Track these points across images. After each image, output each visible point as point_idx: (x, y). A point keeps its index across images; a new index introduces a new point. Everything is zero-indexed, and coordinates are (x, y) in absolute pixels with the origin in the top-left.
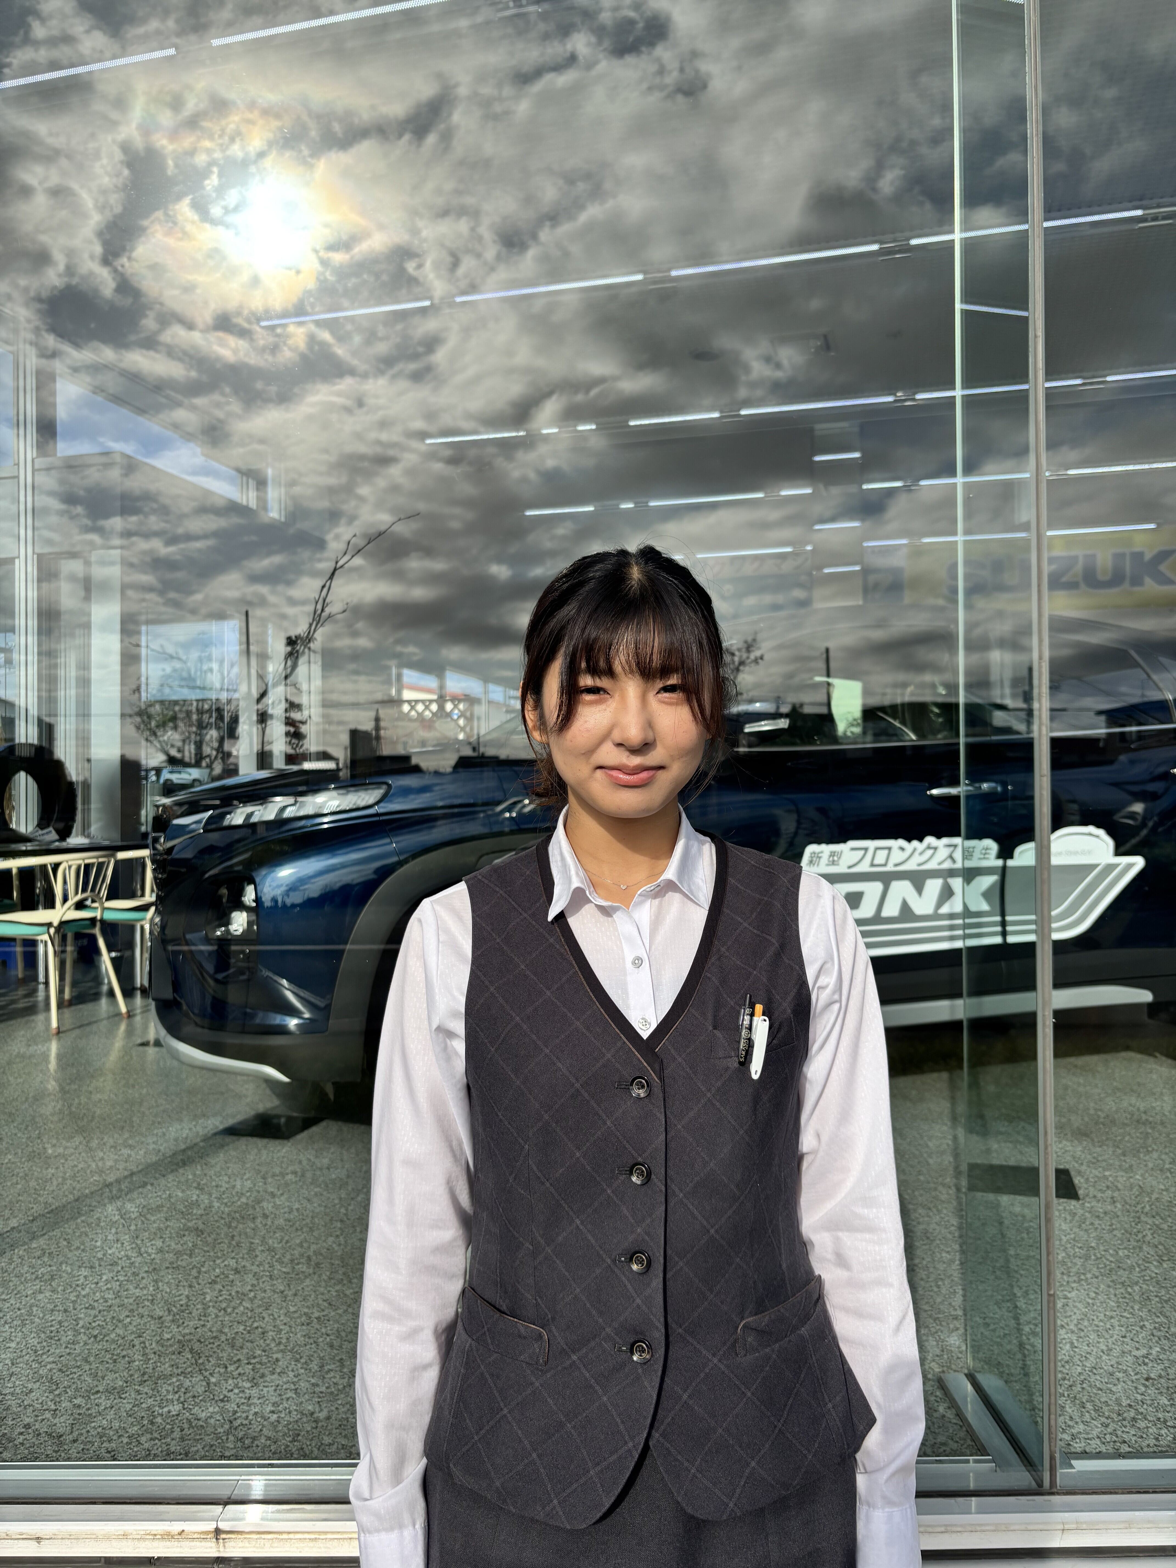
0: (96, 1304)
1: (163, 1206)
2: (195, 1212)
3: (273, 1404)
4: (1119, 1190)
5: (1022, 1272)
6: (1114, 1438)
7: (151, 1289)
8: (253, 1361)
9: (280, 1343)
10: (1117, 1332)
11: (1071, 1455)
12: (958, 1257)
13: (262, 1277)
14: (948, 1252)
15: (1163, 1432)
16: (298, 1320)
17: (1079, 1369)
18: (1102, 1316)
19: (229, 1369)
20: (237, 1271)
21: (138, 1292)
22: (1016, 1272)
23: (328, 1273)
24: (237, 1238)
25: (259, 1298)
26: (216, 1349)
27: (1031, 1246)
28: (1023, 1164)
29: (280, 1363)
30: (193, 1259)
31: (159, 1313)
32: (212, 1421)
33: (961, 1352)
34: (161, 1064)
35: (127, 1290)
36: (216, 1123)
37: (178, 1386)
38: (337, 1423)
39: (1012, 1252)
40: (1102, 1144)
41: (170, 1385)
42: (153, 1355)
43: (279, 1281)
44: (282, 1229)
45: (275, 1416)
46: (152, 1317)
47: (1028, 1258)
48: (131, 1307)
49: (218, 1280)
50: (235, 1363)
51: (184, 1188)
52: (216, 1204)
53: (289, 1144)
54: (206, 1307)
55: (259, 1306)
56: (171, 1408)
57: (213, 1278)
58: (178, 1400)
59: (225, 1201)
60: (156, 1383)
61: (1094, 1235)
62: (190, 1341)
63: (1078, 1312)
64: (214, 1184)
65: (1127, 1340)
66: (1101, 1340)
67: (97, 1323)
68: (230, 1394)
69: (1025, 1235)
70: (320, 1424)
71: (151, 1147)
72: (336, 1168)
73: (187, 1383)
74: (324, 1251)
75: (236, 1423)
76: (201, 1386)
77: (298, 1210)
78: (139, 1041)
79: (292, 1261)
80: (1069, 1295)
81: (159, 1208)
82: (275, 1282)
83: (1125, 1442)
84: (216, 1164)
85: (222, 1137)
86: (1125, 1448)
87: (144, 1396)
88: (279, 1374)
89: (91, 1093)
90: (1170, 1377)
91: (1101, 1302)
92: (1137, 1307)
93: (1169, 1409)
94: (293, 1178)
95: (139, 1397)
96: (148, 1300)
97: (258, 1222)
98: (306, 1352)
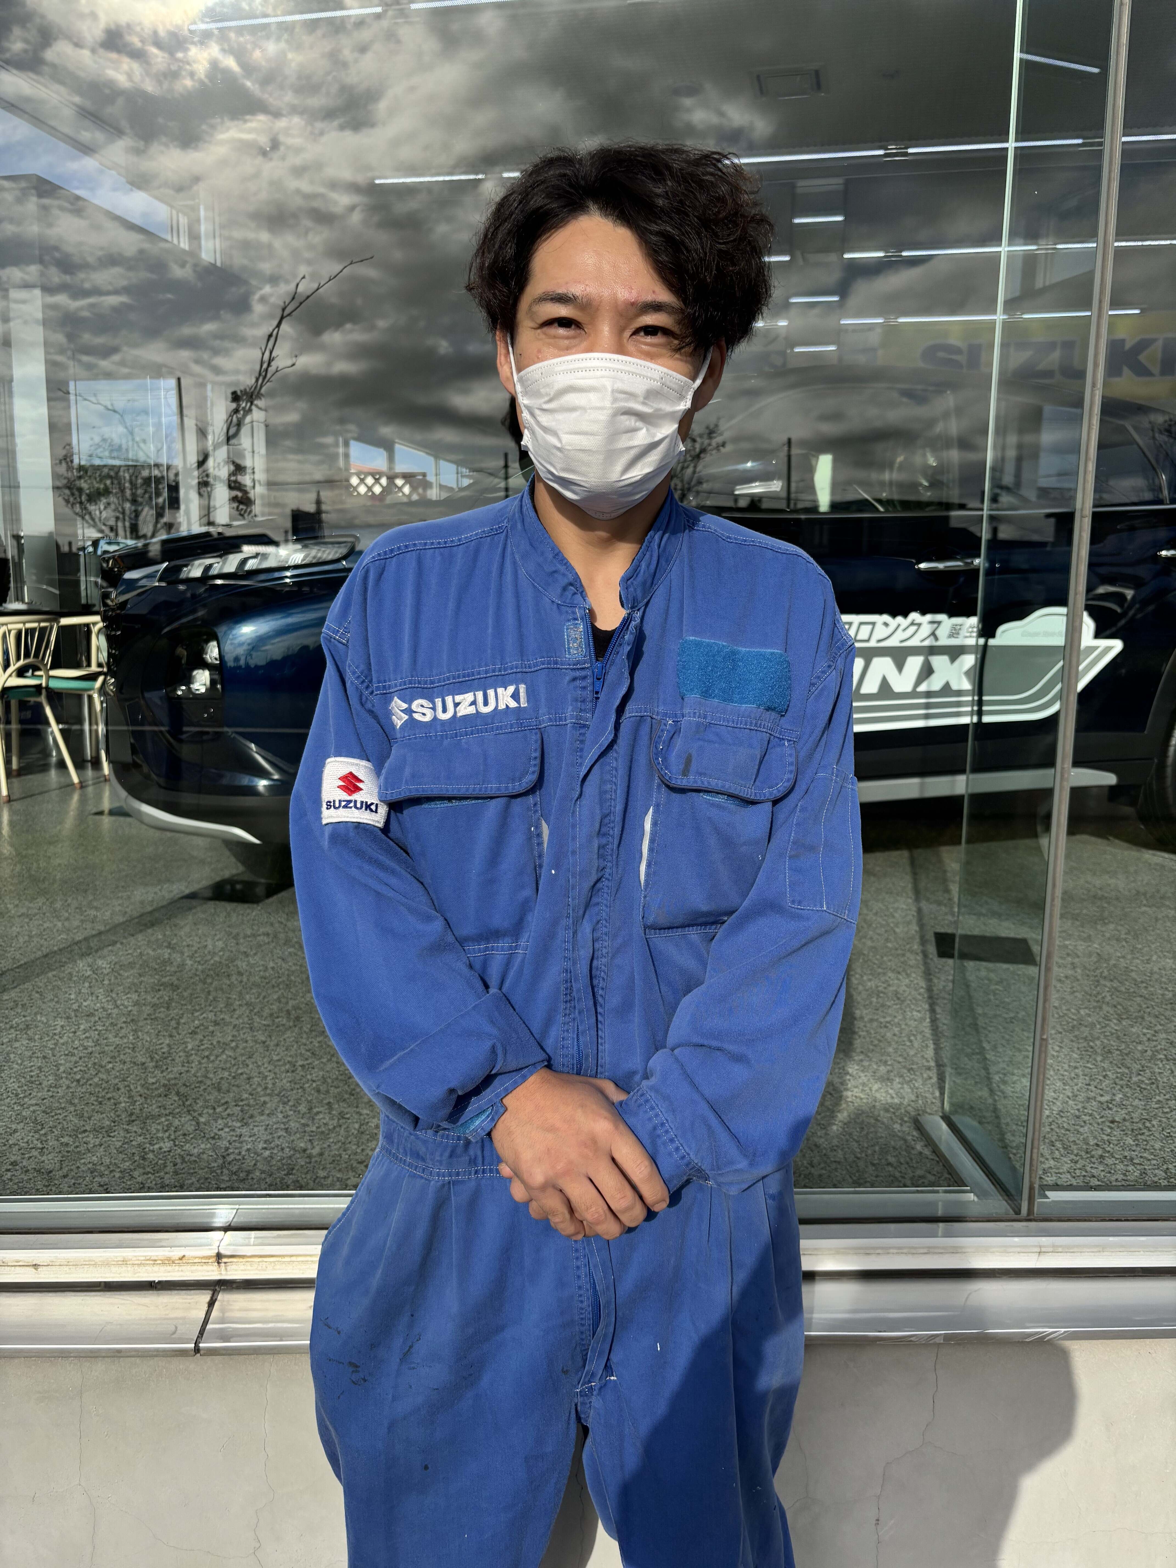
0: (76, 1051)
1: (135, 963)
2: (168, 968)
3: (265, 1142)
5: (991, 1029)
7: (131, 1038)
8: (241, 1103)
9: (266, 1088)
10: (1081, 1082)
11: (1045, 1189)
12: (928, 1016)
13: (242, 1028)
14: (919, 1011)
16: (283, 1068)
19: (217, 1110)
20: (216, 1023)
21: (117, 1041)
22: (985, 1028)
23: (309, 1026)
24: (213, 994)
25: (241, 1047)
29: (268, 1105)
30: (171, 1012)
31: (141, 1059)
32: (205, 1156)
34: (120, 832)
35: (106, 1039)
36: (180, 888)
37: (167, 1125)
38: (330, 1159)
39: (980, 1010)
41: (159, 1124)
42: (139, 1098)
43: (260, 1032)
44: (259, 986)
45: (267, 1153)
48: (112, 1054)
49: (198, 1031)
50: (223, 1104)
51: (154, 946)
52: (189, 962)
53: (259, 908)
54: (188, 1055)
55: (242, 1055)
56: (162, 1144)
57: (193, 1029)
58: (168, 1138)
59: (198, 959)
60: (145, 1123)
62: (175, 1085)
64: (185, 943)
65: (1092, 1088)
66: (1067, 1088)
67: (79, 1068)
68: (220, 1133)
70: (313, 1160)
71: (118, 908)
73: (176, 1122)
74: (303, 1006)
75: (229, 1159)
76: (191, 1125)
77: (273, 968)
78: (95, 810)
79: (271, 1015)
81: (131, 965)
82: (255, 1033)
83: (1094, 1177)
84: (185, 925)
85: (189, 900)
86: (1094, 1182)
87: (133, 1134)
88: (268, 1115)
89: (50, 857)
90: (1135, 1120)
91: (1065, 1055)
92: (1099, 1058)
93: (1134, 1148)
94: (266, 940)
95: (128, 1135)
96: (129, 1048)
97: (234, 978)
98: (293, 1096)
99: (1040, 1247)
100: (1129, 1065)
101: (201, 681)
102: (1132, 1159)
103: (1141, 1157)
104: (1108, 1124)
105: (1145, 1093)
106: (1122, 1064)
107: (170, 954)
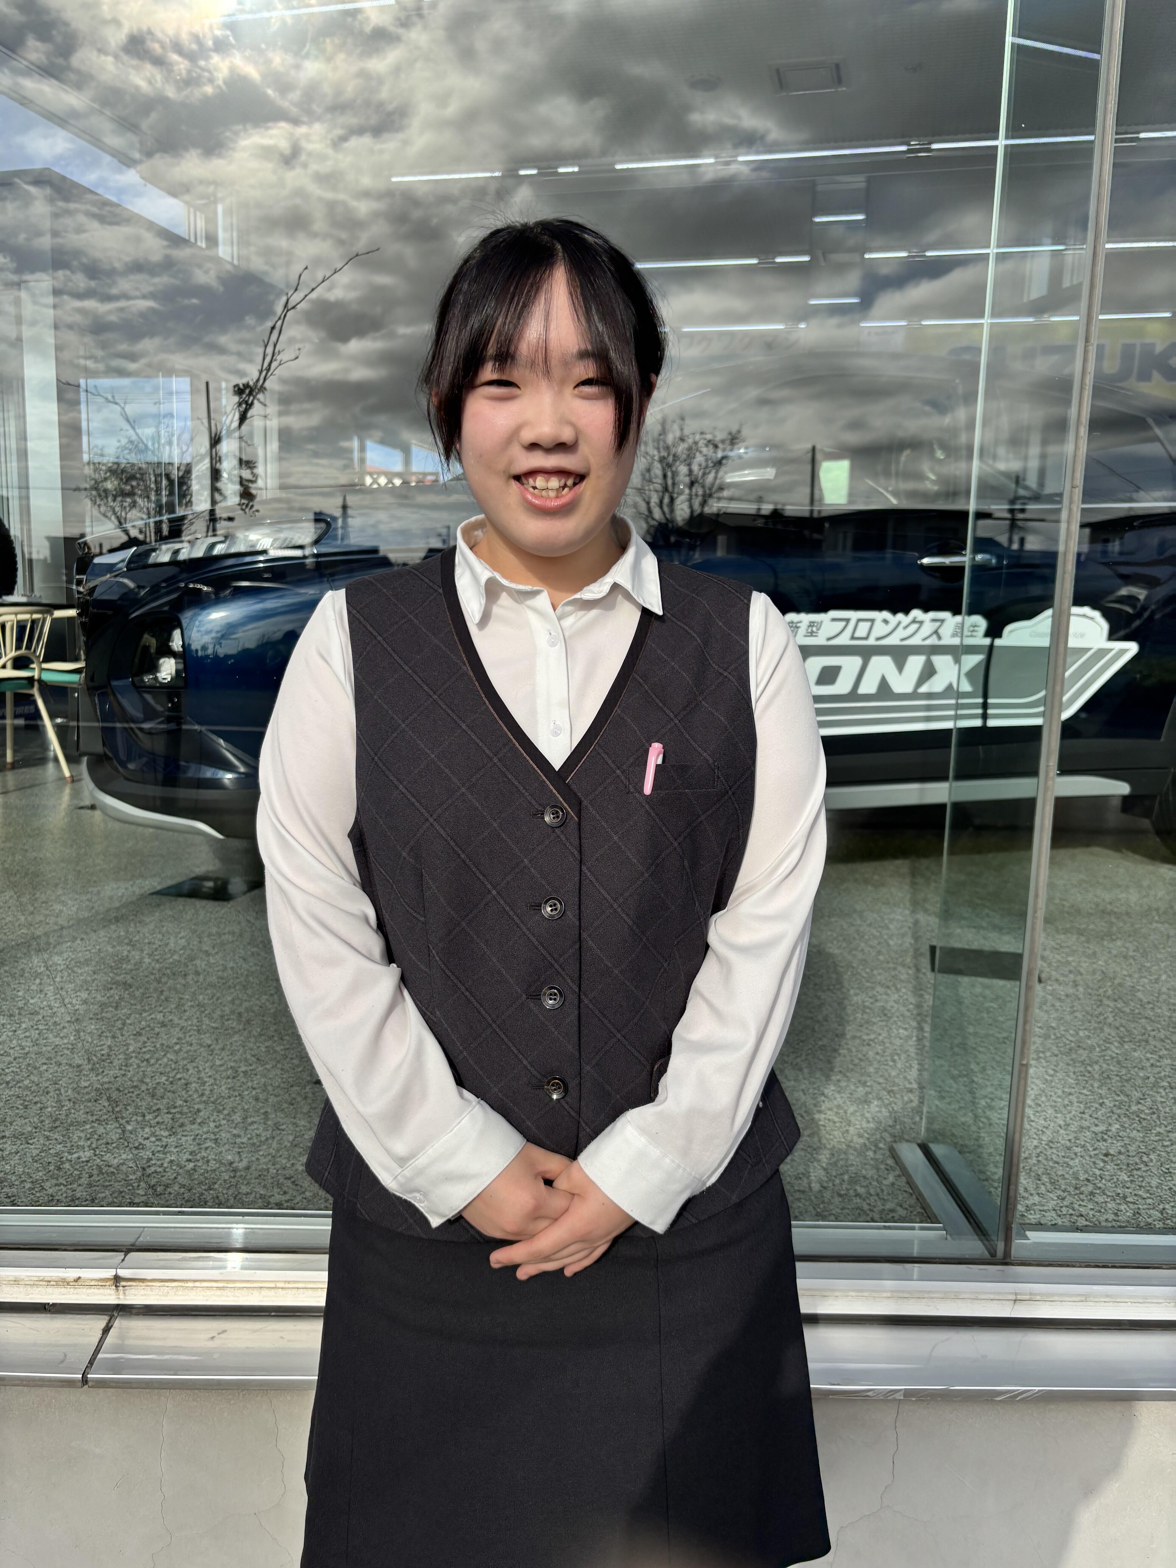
0: (12, 1051)
1: (91, 960)
2: (124, 966)
3: (191, 1153)
4: (1082, 975)
5: (981, 1049)
7: (72, 1038)
8: (173, 1111)
10: (1075, 1109)
11: (1027, 1227)
12: (915, 1034)
13: (189, 1031)
14: (906, 1029)
15: (1122, 1207)
16: (224, 1074)
18: (1060, 1092)
19: (147, 1118)
20: (163, 1025)
21: (58, 1041)
22: (975, 1049)
23: (259, 1030)
24: (166, 993)
25: (184, 1050)
26: (135, 1098)
29: (202, 1114)
30: (119, 1012)
31: (78, 1061)
32: (124, 1168)
34: (107, 827)
35: (46, 1038)
36: (154, 884)
37: (91, 1133)
38: (256, 1174)
39: (971, 1029)
40: (1066, 931)
41: (82, 1131)
42: (67, 1102)
43: (207, 1035)
44: (214, 986)
45: (191, 1165)
46: (70, 1065)
48: (49, 1055)
49: (144, 1032)
50: (154, 1111)
51: (115, 943)
52: (147, 960)
53: (228, 907)
54: (128, 1057)
55: (184, 1059)
56: (81, 1154)
57: (138, 1030)
58: (90, 1146)
59: (157, 957)
60: (68, 1130)
61: (1054, 1015)
62: (108, 1089)
63: (1035, 1088)
64: (147, 941)
65: (1086, 1116)
66: (1059, 1115)
68: (146, 1142)
70: (238, 1174)
71: (85, 904)
73: (101, 1130)
74: (256, 1008)
75: (149, 1171)
76: (116, 1133)
77: (232, 968)
78: (82, 804)
79: (222, 1017)
81: (87, 962)
82: (203, 1036)
83: (1082, 1216)
84: (151, 922)
85: (159, 897)
86: (1082, 1222)
87: (53, 1142)
88: (199, 1124)
89: (26, 851)
90: (1131, 1154)
91: (1060, 1080)
92: (1096, 1085)
93: (1128, 1185)
94: (230, 938)
95: (47, 1143)
96: (68, 1049)
97: (190, 978)
98: (229, 1104)
99: (1016, 1294)
100: (1129, 1093)
102: (1125, 1197)
103: (1136, 1195)
104: (1102, 1157)
105: (1144, 1123)
106: (1121, 1091)
107: (129, 951)
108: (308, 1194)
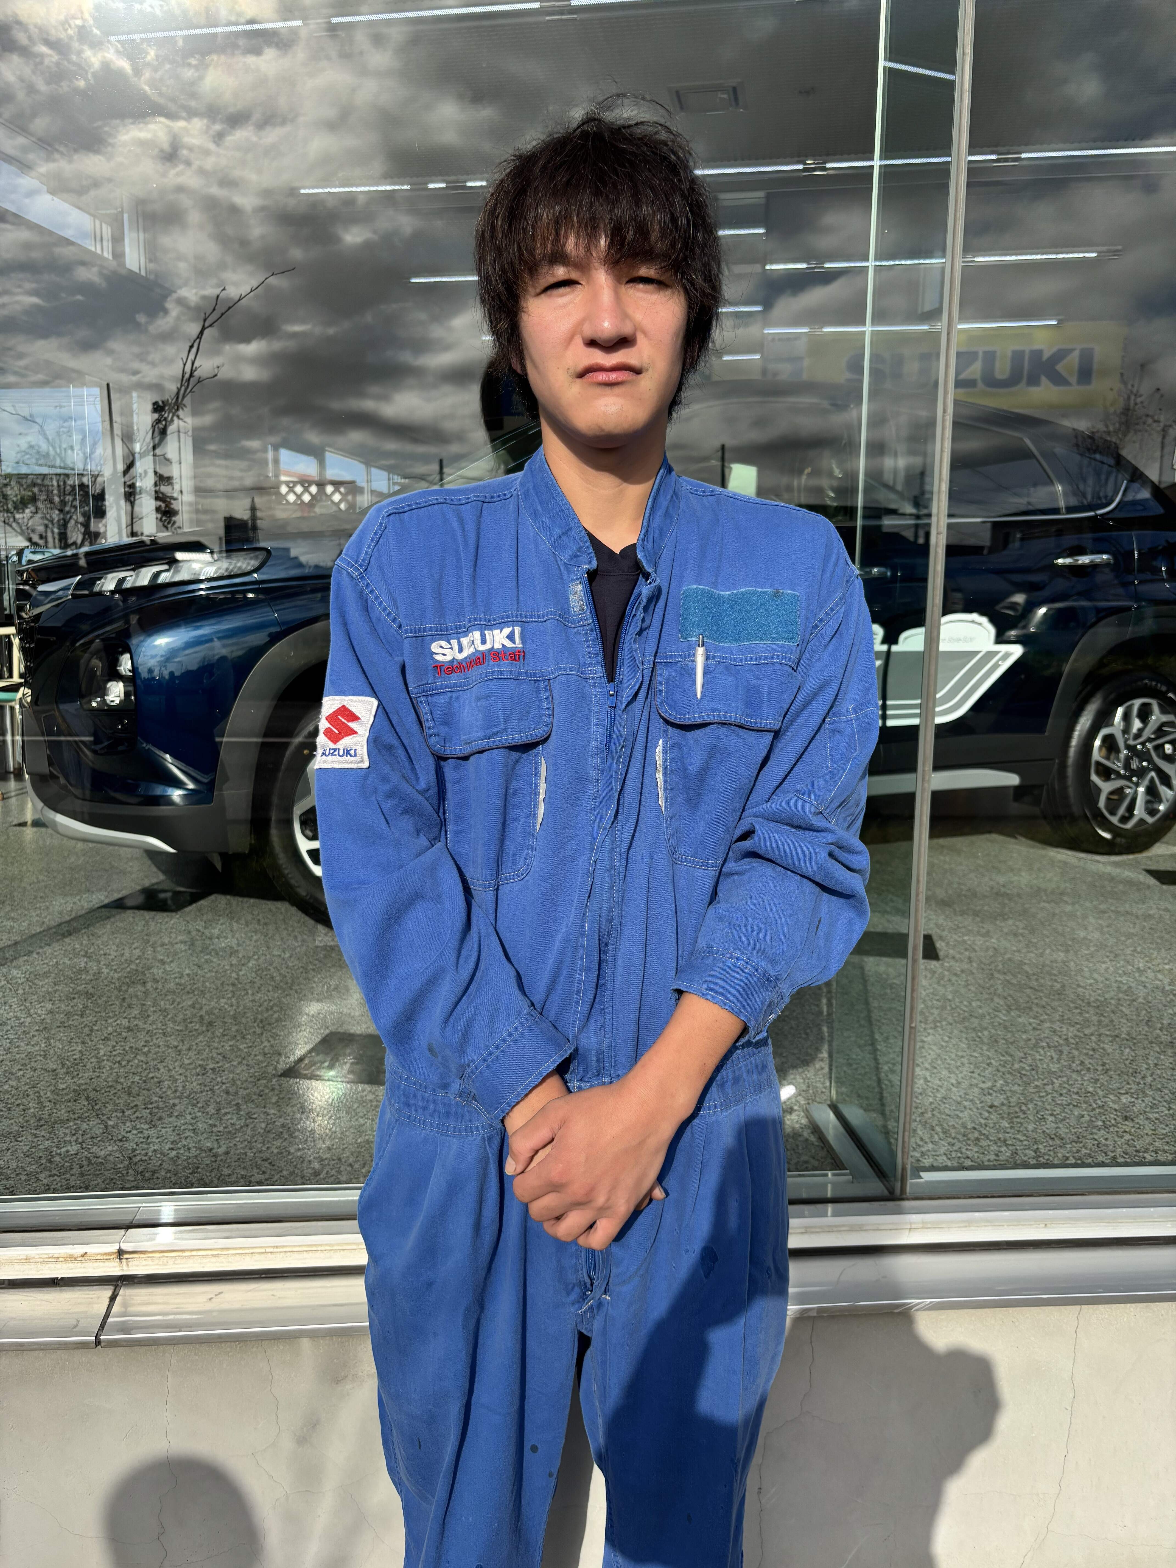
1: (50, 972)
2: (84, 977)
3: (172, 1143)
4: (976, 951)
5: (884, 1021)
6: (959, 1155)
7: (43, 1045)
8: (150, 1106)
9: (176, 1091)
10: (965, 1070)
11: (918, 1169)
13: (155, 1034)
15: (1002, 1149)
16: (194, 1071)
17: (931, 1100)
18: (953, 1056)
19: (126, 1114)
20: (129, 1029)
21: (29, 1049)
22: (879, 1021)
23: (221, 1031)
24: (128, 1000)
25: (153, 1052)
26: (112, 1097)
27: (893, 999)
28: (890, 931)
29: (177, 1108)
30: (85, 1019)
31: (52, 1066)
32: (111, 1158)
33: (825, 1088)
34: (41, 843)
35: (18, 1047)
36: (100, 898)
37: (75, 1129)
38: (236, 1158)
39: (875, 1004)
40: (963, 913)
41: (67, 1128)
42: (48, 1104)
43: (173, 1037)
44: (174, 992)
45: (174, 1153)
47: (890, 1009)
48: (24, 1062)
49: (111, 1037)
50: (132, 1108)
51: (71, 955)
52: (105, 971)
53: (177, 916)
54: (100, 1061)
55: (153, 1060)
56: (69, 1148)
57: (106, 1035)
58: (76, 1141)
59: (114, 967)
60: (53, 1127)
61: (950, 989)
62: (85, 1090)
63: (932, 1053)
64: (101, 952)
65: (975, 1075)
66: (952, 1075)
68: (128, 1135)
69: (888, 991)
70: (219, 1158)
71: (35, 919)
72: (226, 938)
73: (84, 1126)
74: (216, 1011)
75: (135, 1160)
76: (99, 1128)
77: (188, 975)
78: (17, 822)
79: (185, 1020)
80: (925, 1039)
81: (46, 975)
82: (169, 1038)
83: (968, 1157)
84: (103, 934)
85: (108, 910)
86: (968, 1163)
87: (41, 1139)
88: (177, 1116)
90: (1012, 1105)
91: (954, 1045)
92: (985, 1047)
93: (1009, 1130)
94: (183, 947)
95: (36, 1140)
96: (41, 1055)
97: (149, 985)
98: (203, 1097)
99: (911, 1224)
100: (1013, 1053)
101: (116, 692)
102: (1005, 1141)
103: (1015, 1138)
104: (987, 1109)
105: (1025, 1079)
106: (1006, 1052)
107: (86, 963)
108: (285, 1173)
